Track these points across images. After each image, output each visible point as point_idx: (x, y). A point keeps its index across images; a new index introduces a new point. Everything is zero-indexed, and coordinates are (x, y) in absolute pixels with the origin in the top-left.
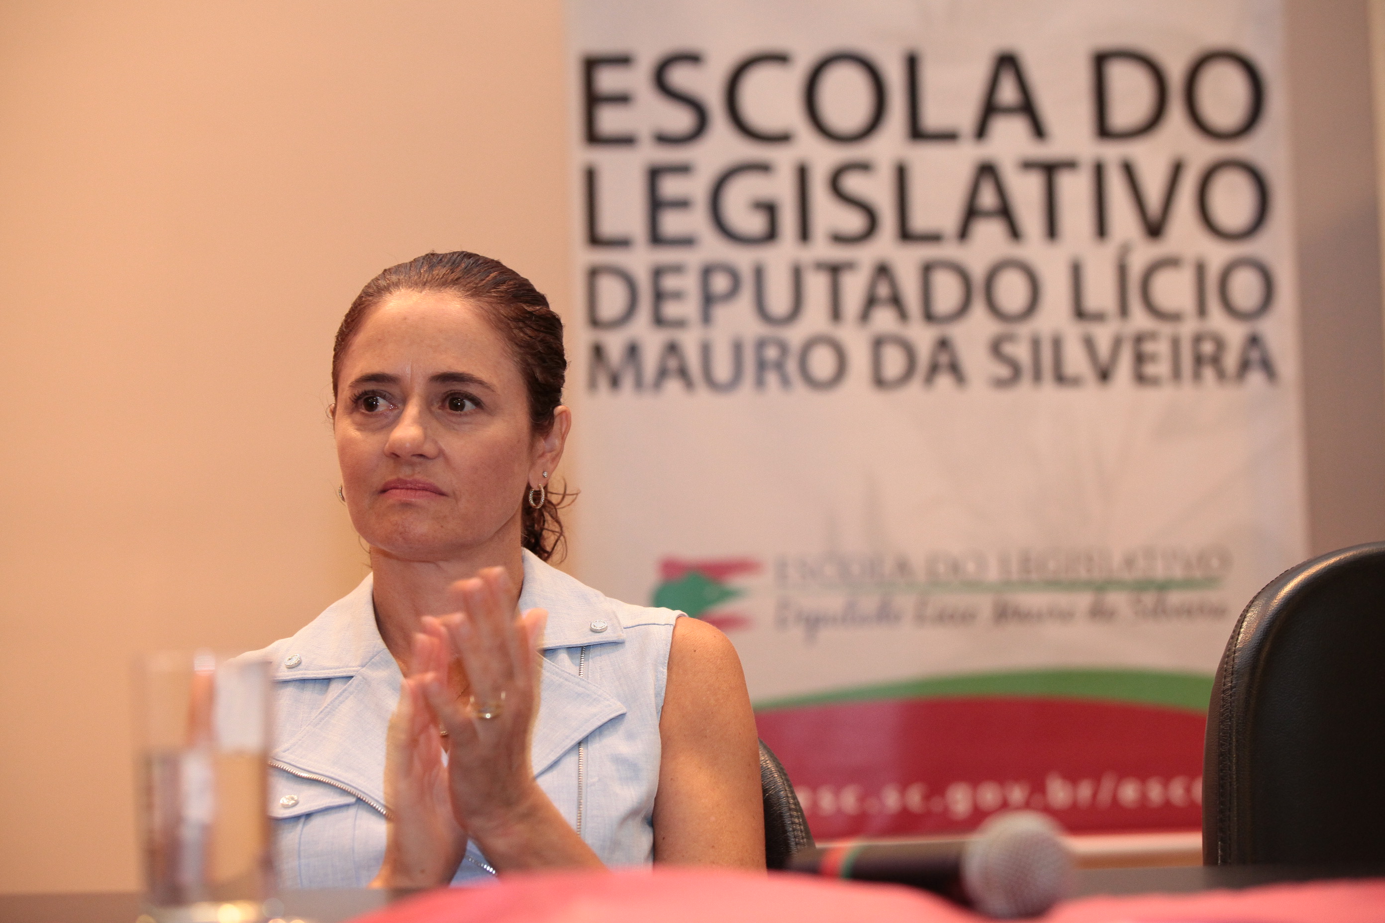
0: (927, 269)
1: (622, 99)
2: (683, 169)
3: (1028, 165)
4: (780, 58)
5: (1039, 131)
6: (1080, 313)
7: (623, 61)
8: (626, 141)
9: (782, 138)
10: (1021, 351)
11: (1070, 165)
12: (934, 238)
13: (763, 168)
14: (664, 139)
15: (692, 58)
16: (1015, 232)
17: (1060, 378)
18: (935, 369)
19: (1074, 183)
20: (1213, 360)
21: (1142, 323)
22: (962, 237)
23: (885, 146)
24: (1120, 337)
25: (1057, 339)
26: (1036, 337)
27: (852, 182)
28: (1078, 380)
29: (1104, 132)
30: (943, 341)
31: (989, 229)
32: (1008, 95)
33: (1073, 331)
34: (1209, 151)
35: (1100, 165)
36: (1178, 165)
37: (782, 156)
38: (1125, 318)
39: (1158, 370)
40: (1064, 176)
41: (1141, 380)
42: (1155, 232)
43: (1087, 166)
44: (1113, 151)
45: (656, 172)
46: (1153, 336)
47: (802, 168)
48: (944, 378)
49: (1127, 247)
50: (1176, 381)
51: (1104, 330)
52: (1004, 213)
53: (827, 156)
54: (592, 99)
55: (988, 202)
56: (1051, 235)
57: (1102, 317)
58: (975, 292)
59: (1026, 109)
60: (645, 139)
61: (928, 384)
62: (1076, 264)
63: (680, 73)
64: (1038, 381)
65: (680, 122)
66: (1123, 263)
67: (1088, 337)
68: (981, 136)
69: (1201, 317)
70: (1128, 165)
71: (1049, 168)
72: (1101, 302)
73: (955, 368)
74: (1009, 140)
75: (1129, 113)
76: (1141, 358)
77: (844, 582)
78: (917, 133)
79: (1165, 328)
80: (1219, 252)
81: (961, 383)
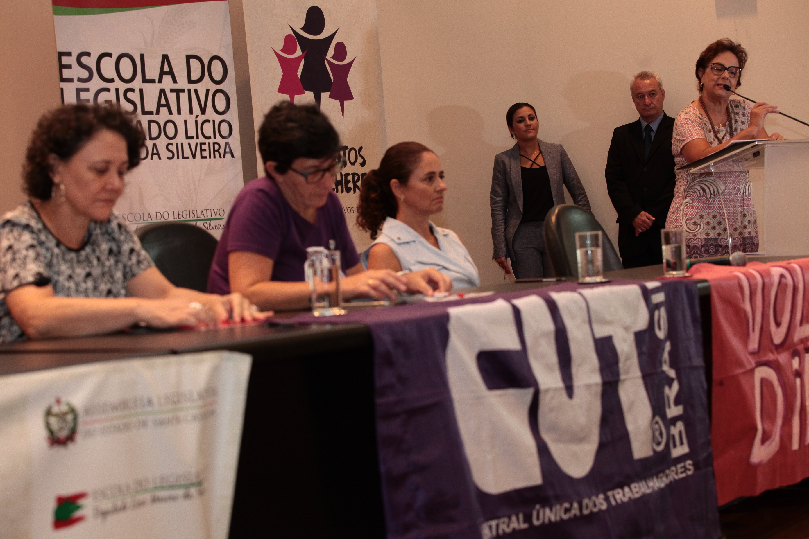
0: (150, 122)
1: (69, 67)
2: (87, 90)
3: (172, 91)
4: (109, 55)
5: (175, 81)
6: (187, 137)
7: (69, 54)
8: (71, 80)
9: (112, 81)
10: (173, 148)
11: (183, 91)
12: (151, 113)
13: (108, 90)
14: (80, 80)
15: (88, 54)
16: (171, 113)
17: (184, 158)
18: (153, 154)
19: (184, 97)
20: (218, 151)
21: (202, 139)
22: (158, 113)
23: (137, 84)
24: (197, 144)
25: (182, 144)
26: (177, 144)
27: (130, 95)
28: (188, 158)
29: (190, 81)
30: (154, 145)
31: (164, 110)
32: (166, 69)
33: (186, 142)
34: (213, 87)
35: (189, 91)
36: (208, 91)
37: (112, 86)
38: (198, 138)
39: (206, 154)
40: (181, 94)
41: (202, 157)
42: (203, 112)
43: (186, 91)
44: (192, 87)
45: (79, 91)
46: (205, 144)
47: (117, 90)
48: (155, 157)
49: (197, 116)
50: (210, 157)
51: (193, 142)
52: (167, 105)
53: (123, 87)
54: (62, 67)
55: (163, 101)
56: (179, 113)
57: (192, 138)
58: (161, 130)
59: (171, 73)
60: (75, 80)
61: (152, 159)
62: (185, 122)
63: (85, 60)
64: (178, 158)
65: (85, 74)
66: (196, 121)
67: (189, 144)
68: (160, 81)
69: (215, 138)
70: (196, 91)
71: (178, 92)
72: (192, 132)
73: (158, 154)
74: (167, 83)
75: (195, 75)
76: (202, 150)
77: (135, 222)
78: (145, 80)
79: (207, 141)
80: (218, 118)
81: (160, 158)
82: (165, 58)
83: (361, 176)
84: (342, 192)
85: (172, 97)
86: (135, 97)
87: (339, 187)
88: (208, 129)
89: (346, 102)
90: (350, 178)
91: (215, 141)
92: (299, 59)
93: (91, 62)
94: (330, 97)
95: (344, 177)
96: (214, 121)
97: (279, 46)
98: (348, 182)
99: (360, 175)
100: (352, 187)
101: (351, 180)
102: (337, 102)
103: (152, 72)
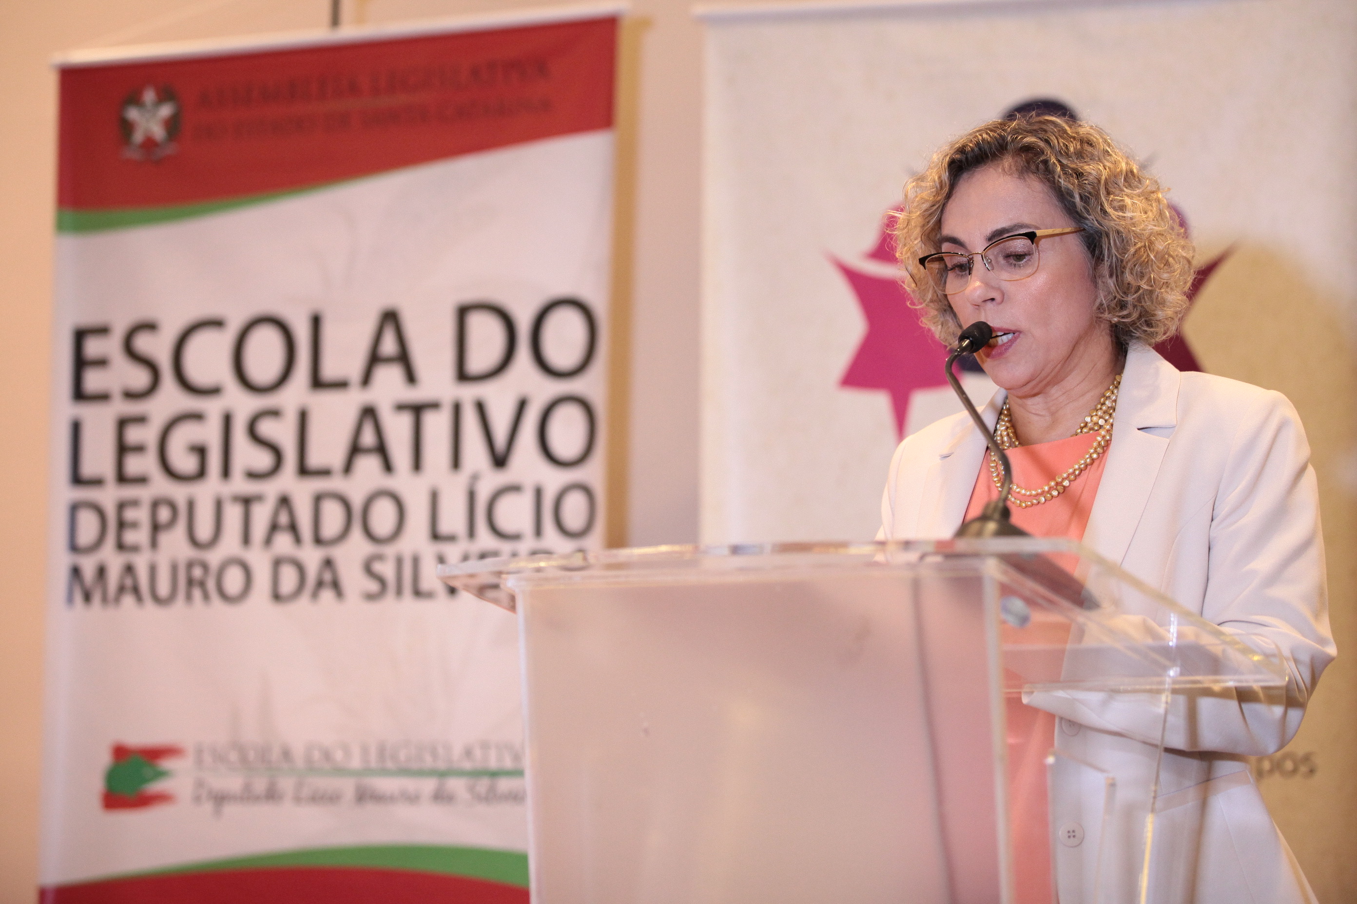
0: (319, 499)
1: (101, 363)
2: (141, 420)
3: (401, 407)
4: (217, 323)
5: (411, 377)
6: (436, 536)
7: (102, 331)
8: (103, 397)
9: (214, 391)
10: (387, 569)
11: (434, 406)
12: (325, 472)
13: (198, 417)
14: (130, 395)
15: (151, 327)
16: (388, 467)
17: (418, 593)
18: (320, 584)
19: (437, 421)
21: (486, 541)
22: (345, 472)
23: (294, 394)
24: (470, 554)
25: (416, 556)
26: (400, 557)
27: (266, 426)
28: (432, 595)
29: (463, 376)
30: (324, 562)
31: (368, 465)
32: (388, 348)
33: (429, 551)
34: (546, 391)
35: (457, 405)
36: (522, 405)
37: (213, 408)
38: (473, 537)
40: (427, 416)
42: (500, 463)
43: (447, 405)
44: (468, 393)
45: (123, 422)
47: (230, 416)
48: (327, 595)
51: (454, 551)
52: (381, 449)
53: (246, 406)
54: (81, 363)
55: (366, 440)
56: (416, 468)
57: (454, 539)
58: (354, 518)
59: (404, 358)
60: (115, 395)
61: (317, 598)
62: (434, 491)
63: (142, 341)
64: (398, 596)
65: (139, 378)
66: (475, 490)
67: (442, 555)
68: (365, 383)
69: (539, 536)
70: (480, 405)
71: (417, 409)
72: (452, 523)
73: (336, 585)
74: (387, 386)
75: (483, 360)
77: (243, 766)
78: (317, 383)
79: (507, 547)
80: (558, 479)
81: (341, 597)
82: (388, 316)
85: (398, 427)
86: (279, 429)
91: (539, 545)
93: (158, 346)
96: (538, 487)
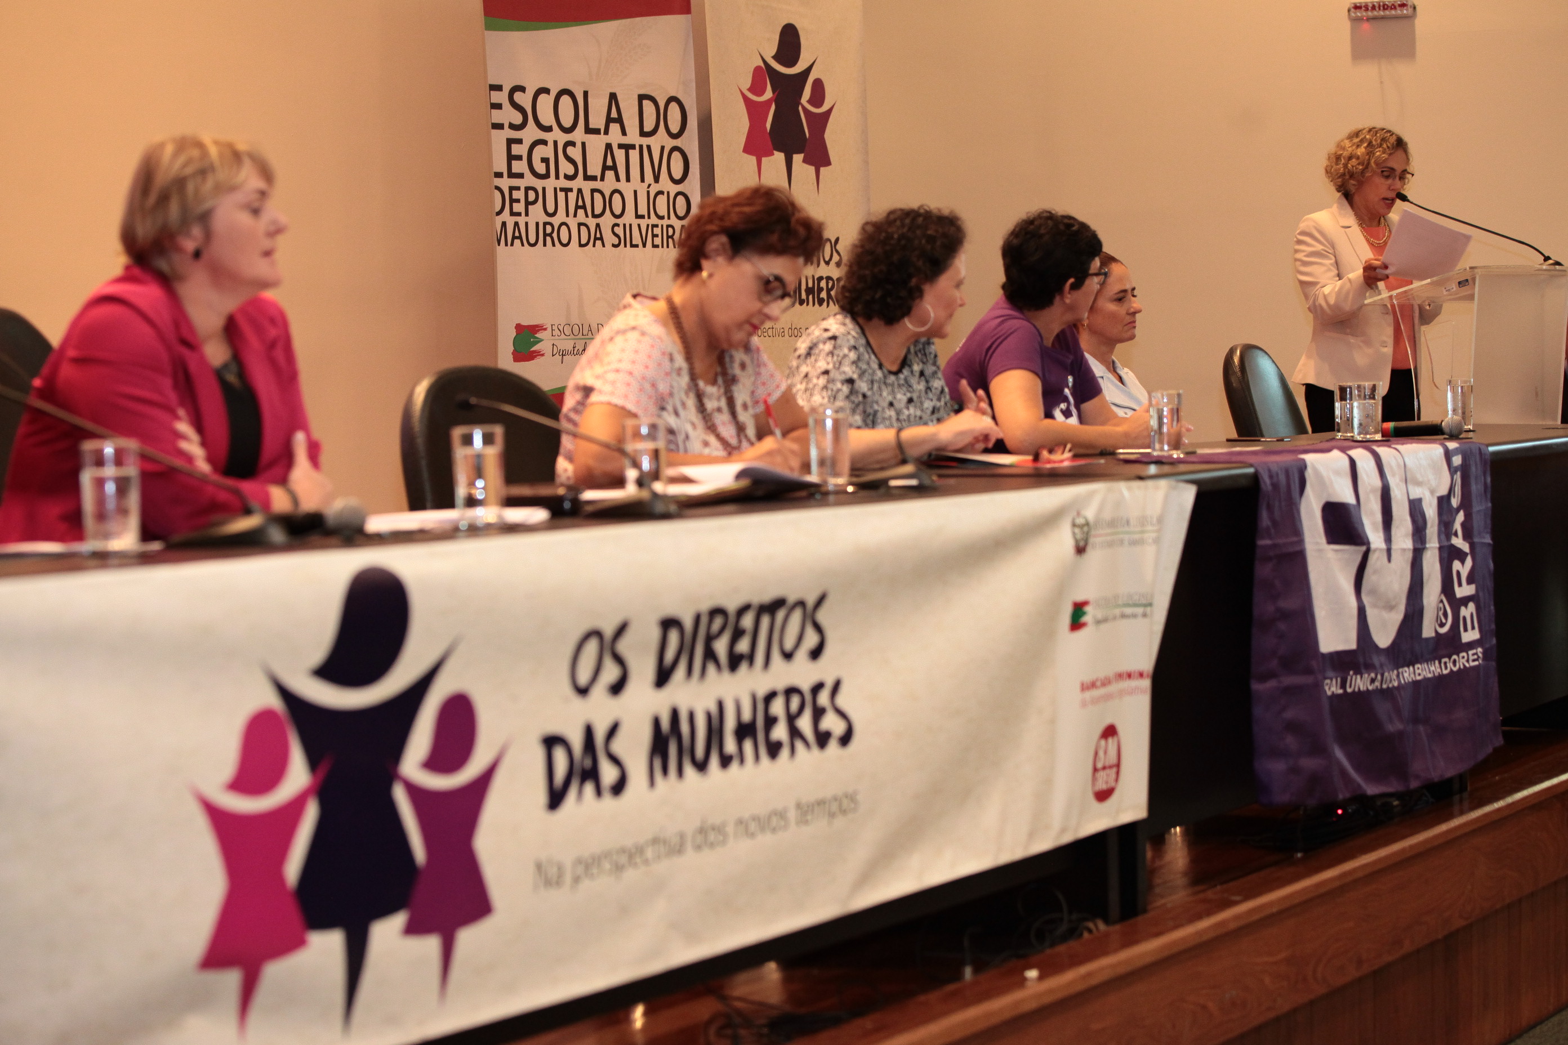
0: (593, 191)
1: (500, 106)
2: (519, 141)
3: (621, 146)
4: (546, 91)
5: (624, 133)
6: (638, 216)
7: (500, 88)
8: (501, 126)
9: (550, 129)
10: (619, 230)
11: (633, 147)
12: (594, 178)
13: (544, 142)
14: (512, 127)
15: (522, 89)
16: (618, 179)
17: (632, 246)
18: (596, 239)
19: (634, 155)
20: (672, 237)
21: (654, 220)
22: (602, 179)
23: (578, 135)
24: (648, 225)
25: (630, 225)
26: (625, 225)
27: (570, 150)
28: (637, 246)
29: (643, 134)
30: (598, 225)
31: (610, 174)
32: (614, 114)
33: (635, 222)
34: (671, 143)
35: (641, 147)
36: (663, 148)
37: (548, 137)
38: (649, 217)
39: (658, 241)
40: (631, 151)
41: (655, 246)
42: (657, 179)
43: (637, 147)
44: (645, 141)
45: (510, 142)
46: (657, 226)
47: (555, 143)
48: (599, 243)
49: (649, 186)
50: (663, 247)
51: (644, 223)
52: (614, 168)
53: (562, 138)
54: (491, 106)
55: (609, 163)
56: (628, 180)
57: (643, 217)
58: (608, 203)
59: (619, 120)
60: (506, 126)
61: (594, 246)
62: (635, 192)
63: (518, 96)
64: (625, 246)
65: (518, 119)
66: (648, 192)
67: (639, 226)
68: (606, 132)
69: (669, 218)
70: (649, 147)
71: (627, 148)
72: (643, 210)
73: (601, 239)
74: (615, 135)
75: (649, 126)
76: (654, 236)
77: (572, 336)
78: (589, 130)
79: (660, 222)
80: (674, 189)
81: (604, 246)
82: (613, 97)
83: (836, 282)
84: (814, 304)
85: (620, 155)
86: (575, 153)
87: (811, 297)
88: (662, 202)
89: (822, 169)
90: (823, 284)
91: (669, 222)
92: (768, 103)
93: (524, 100)
94: (805, 161)
95: (816, 282)
96: (668, 193)
97: (746, 82)
98: (820, 290)
99: (835, 279)
100: (825, 298)
101: (825, 288)
102: (811, 169)
103: (597, 120)
